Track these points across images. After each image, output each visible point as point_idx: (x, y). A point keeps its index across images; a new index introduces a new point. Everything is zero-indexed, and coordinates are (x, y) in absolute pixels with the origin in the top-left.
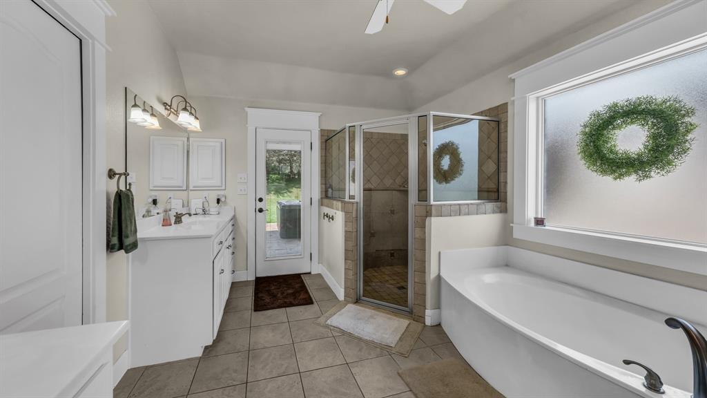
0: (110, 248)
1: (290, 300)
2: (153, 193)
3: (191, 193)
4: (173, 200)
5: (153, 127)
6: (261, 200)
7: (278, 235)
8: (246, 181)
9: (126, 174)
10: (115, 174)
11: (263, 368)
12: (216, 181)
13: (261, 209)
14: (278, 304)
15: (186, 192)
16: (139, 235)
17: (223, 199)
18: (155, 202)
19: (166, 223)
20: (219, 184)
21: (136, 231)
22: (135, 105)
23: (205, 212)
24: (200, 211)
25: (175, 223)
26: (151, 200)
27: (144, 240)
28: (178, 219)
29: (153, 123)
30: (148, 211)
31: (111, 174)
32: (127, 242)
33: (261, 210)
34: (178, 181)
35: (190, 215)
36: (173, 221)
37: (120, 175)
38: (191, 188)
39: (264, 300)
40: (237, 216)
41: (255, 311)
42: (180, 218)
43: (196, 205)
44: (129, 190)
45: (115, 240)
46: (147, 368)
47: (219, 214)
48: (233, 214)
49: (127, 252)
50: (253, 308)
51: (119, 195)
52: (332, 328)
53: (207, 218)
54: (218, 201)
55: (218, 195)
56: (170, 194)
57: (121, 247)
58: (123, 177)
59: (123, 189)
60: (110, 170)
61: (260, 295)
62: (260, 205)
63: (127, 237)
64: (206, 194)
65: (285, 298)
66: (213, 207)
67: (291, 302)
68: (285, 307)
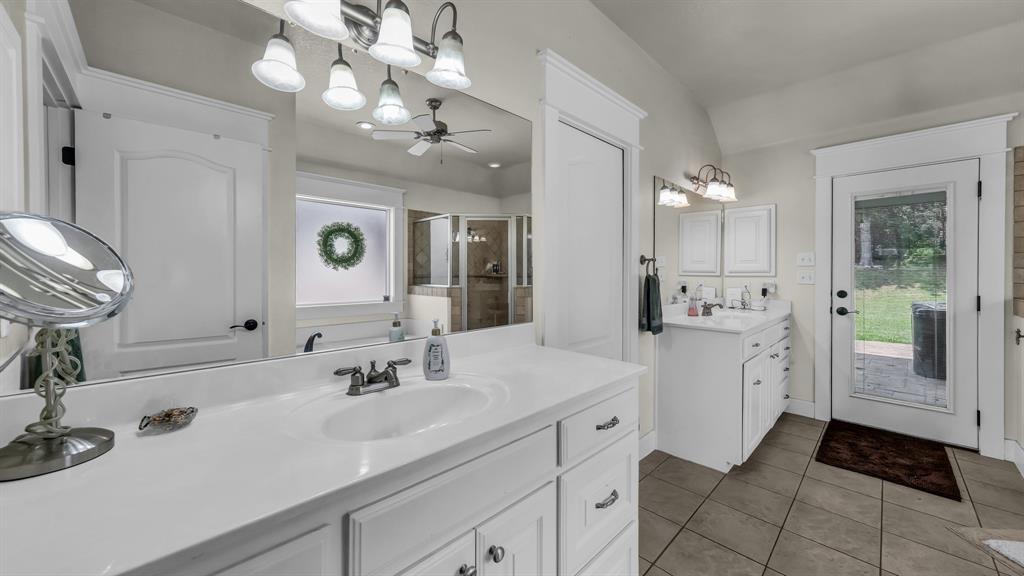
0: (641, 327)
1: (901, 473)
2: (683, 279)
3: (727, 280)
4: (703, 288)
5: (681, 206)
6: (842, 294)
7: (911, 367)
8: (812, 264)
9: (654, 260)
10: (645, 260)
11: (811, 528)
12: (762, 264)
13: (843, 308)
14: (866, 467)
15: (720, 279)
16: (665, 320)
17: (771, 290)
18: (684, 289)
19: (692, 312)
20: (766, 268)
21: (661, 315)
22: (664, 187)
23: (744, 306)
24: (739, 305)
25: (703, 314)
26: (680, 287)
27: (668, 325)
28: (707, 310)
29: (681, 200)
30: (675, 298)
31: (643, 260)
32: (655, 323)
33: (842, 312)
34: (710, 265)
35: (721, 307)
36: (700, 312)
37: (649, 260)
38: (727, 274)
39: (838, 453)
40: (796, 314)
41: (817, 460)
42: (710, 309)
43: (733, 294)
44: (656, 275)
45: (645, 321)
46: (671, 456)
47: (765, 309)
48: (789, 312)
49: (654, 334)
50: (815, 455)
51: (648, 279)
52: (997, 556)
53: (746, 314)
54: (764, 292)
55: (765, 284)
56: (701, 281)
57: (649, 329)
58: (651, 262)
59: (652, 274)
60: (642, 257)
61: (833, 444)
62: (839, 303)
63: (654, 319)
64: (746, 281)
65: (887, 465)
66: (757, 300)
67: (898, 476)
68: (883, 479)
